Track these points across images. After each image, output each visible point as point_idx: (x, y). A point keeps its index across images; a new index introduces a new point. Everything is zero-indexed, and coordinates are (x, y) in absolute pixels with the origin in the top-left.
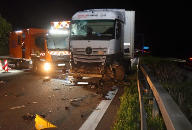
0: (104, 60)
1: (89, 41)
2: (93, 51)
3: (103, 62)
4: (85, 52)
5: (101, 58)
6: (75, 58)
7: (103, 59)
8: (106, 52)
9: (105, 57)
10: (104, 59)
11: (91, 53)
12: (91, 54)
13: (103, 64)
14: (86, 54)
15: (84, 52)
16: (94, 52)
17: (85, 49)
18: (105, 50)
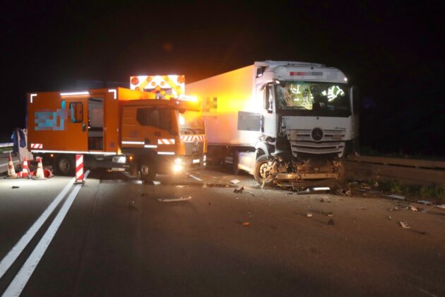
0: (342, 150)
1: (318, 118)
2: (324, 134)
3: (340, 152)
4: (311, 137)
5: (337, 146)
6: (293, 146)
7: (340, 147)
8: (343, 136)
9: (343, 144)
10: (342, 147)
11: (320, 138)
12: (322, 140)
13: (340, 155)
14: (313, 140)
15: (309, 135)
16: (326, 136)
17: (311, 132)
18: (342, 133)
